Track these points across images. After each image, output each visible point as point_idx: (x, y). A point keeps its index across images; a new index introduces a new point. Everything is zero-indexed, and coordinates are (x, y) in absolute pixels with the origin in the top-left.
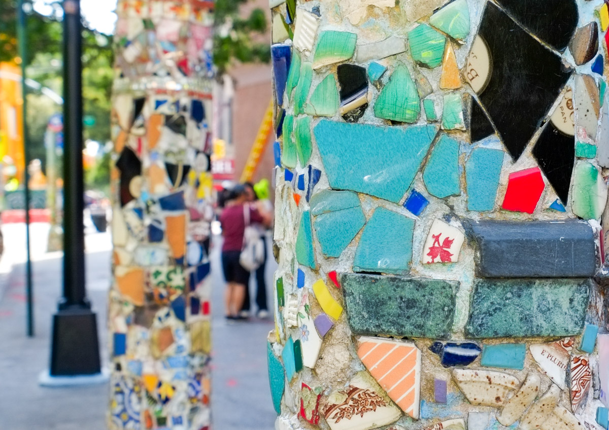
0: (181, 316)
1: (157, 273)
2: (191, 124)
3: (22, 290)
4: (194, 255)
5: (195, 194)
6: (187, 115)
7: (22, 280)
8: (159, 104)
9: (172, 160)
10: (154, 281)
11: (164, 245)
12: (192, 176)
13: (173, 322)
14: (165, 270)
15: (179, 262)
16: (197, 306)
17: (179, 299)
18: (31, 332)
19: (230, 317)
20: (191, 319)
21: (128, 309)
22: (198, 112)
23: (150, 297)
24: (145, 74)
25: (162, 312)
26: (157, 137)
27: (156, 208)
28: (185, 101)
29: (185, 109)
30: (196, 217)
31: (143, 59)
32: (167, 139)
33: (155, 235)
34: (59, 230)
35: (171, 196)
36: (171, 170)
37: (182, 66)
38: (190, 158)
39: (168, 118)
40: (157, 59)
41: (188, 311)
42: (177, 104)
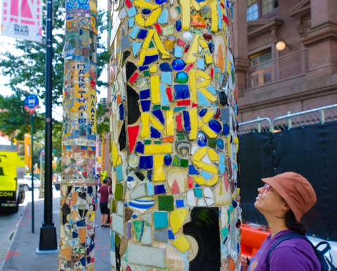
0: (84, 264)
1: (76, 249)
2: (88, 195)
3: (30, 213)
4: (88, 242)
5: (89, 220)
6: (86, 192)
7: (31, 209)
8: (76, 188)
9: (81, 208)
10: (74, 252)
11: (78, 238)
12: (88, 213)
13: (81, 266)
14: (78, 248)
15: (83, 245)
16: (89, 260)
17: (83, 258)
18: (33, 231)
19: (103, 226)
20: (87, 265)
21: (65, 262)
22: (90, 190)
23: (73, 257)
24: (72, 178)
25: (77, 263)
26: (76, 200)
27: (75, 226)
28: (86, 187)
29: (85, 190)
30: (89, 228)
31: (71, 173)
32: (79, 201)
33: (75, 235)
34: (43, 190)
35: (80, 221)
36: (80, 211)
37: (85, 175)
38: (87, 207)
39: (80, 193)
40: (76, 173)
41: (86, 262)
42: (83, 188)
